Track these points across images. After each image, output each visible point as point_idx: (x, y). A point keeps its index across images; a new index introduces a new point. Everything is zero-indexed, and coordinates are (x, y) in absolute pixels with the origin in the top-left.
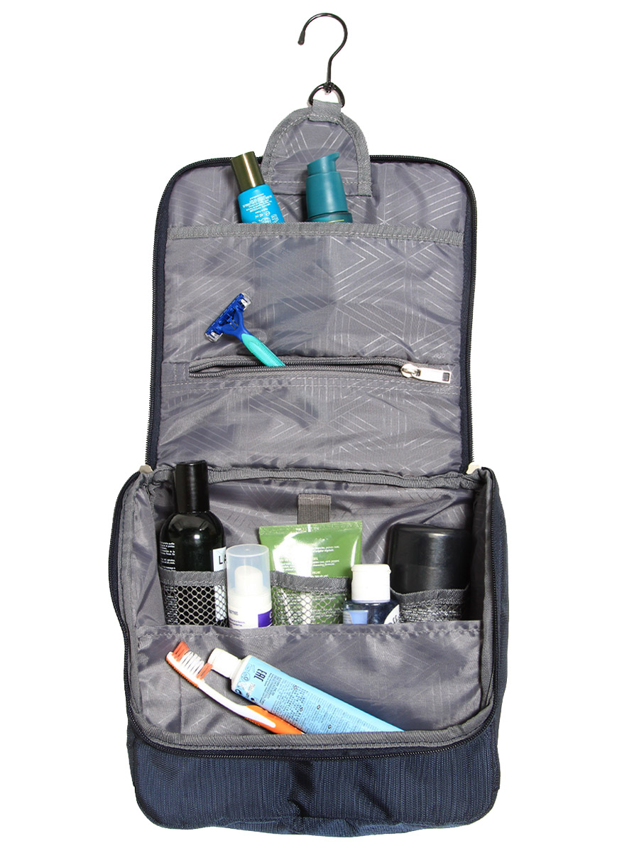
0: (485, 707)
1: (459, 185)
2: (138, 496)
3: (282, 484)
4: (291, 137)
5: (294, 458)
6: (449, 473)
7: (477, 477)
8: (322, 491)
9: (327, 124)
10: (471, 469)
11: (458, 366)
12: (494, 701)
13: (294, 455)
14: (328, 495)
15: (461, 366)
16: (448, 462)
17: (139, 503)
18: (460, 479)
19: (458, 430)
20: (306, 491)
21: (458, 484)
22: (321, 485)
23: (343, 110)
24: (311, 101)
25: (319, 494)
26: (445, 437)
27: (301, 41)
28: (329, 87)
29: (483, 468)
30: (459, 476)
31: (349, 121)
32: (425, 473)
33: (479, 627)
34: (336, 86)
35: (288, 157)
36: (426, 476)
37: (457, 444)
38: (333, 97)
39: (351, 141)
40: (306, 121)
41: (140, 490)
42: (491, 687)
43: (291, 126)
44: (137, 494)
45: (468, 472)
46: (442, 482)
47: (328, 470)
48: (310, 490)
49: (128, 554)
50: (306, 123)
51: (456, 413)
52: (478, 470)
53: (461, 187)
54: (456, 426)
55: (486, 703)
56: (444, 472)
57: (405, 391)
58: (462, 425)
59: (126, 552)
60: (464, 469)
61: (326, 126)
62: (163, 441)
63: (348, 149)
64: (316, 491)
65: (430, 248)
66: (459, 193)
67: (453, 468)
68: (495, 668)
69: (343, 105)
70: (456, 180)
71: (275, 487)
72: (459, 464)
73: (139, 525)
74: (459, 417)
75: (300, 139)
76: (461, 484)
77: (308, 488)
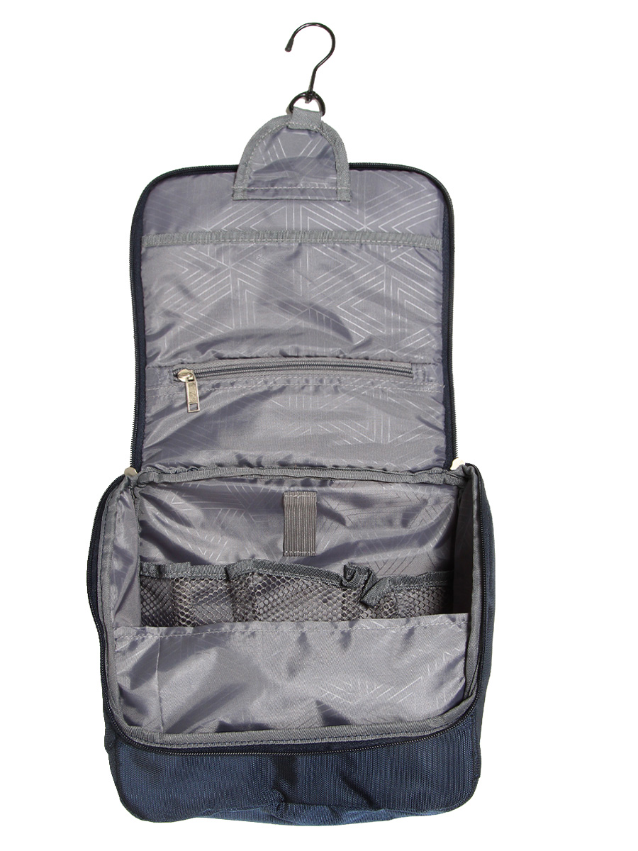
0: (468, 697)
1: (437, 193)
2: (121, 499)
3: (267, 483)
4: (269, 145)
5: (280, 455)
6: (434, 469)
7: (461, 473)
8: (309, 489)
9: (307, 132)
10: (455, 465)
11: (440, 366)
12: (477, 692)
13: (279, 453)
14: (314, 492)
15: (443, 365)
16: (432, 458)
17: (123, 506)
18: (444, 476)
19: (442, 427)
20: (292, 489)
21: (442, 480)
22: (306, 483)
23: (324, 119)
24: (291, 108)
25: (304, 491)
26: (430, 433)
27: (289, 48)
28: (310, 95)
29: (468, 465)
30: (443, 472)
31: (330, 129)
32: (410, 468)
33: (466, 620)
34: (317, 95)
35: (266, 165)
36: (411, 471)
37: (441, 440)
38: (314, 106)
39: (330, 149)
40: (285, 129)
41: (125, 493)
42: (475, 678)
43: (269, 134)
44: (121, 497)
45: (452, 468)
46: (426, 478)
47: (313, 467)
48: (296, 488)
49: (109, 555)
50: (285, 131)
51: (440, 410)
52: (462, 466)
53: (439, 194)
54: (440, 424)
55: (469, 693)
56: (429, 468)
57: (389, 390)
58: (446, 422)
59: (107, 553)
60: (448, 466)
61: (306, 134)
62: (148, 443)
63: (327, 156)
64: (301, 488)
65: (409, 253)
66: (435, 200)
67: (437, 464)
68: (481, 660)
69: (323, 114)
70: (434, 188)
71: (260, 486)
72: (442, 460)
73: (121, 528)
74: (443, 415)
75: (278, 147)
76: (445, 480)
77: (293, 486)
